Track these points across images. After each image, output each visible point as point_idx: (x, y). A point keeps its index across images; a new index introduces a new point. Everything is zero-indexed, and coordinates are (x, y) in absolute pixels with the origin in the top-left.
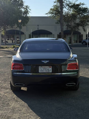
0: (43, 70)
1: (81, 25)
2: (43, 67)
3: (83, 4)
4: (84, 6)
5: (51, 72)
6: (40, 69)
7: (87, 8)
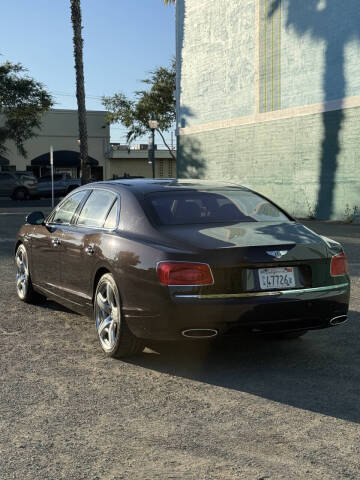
0: (271, 280)
1: (12, 137)
2: (270, 270)
3: (18, 68)
4: (20, 75)
5: (293, 285)
6: (263, 277)
7: (30, 83)
